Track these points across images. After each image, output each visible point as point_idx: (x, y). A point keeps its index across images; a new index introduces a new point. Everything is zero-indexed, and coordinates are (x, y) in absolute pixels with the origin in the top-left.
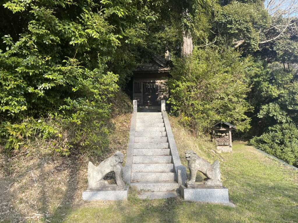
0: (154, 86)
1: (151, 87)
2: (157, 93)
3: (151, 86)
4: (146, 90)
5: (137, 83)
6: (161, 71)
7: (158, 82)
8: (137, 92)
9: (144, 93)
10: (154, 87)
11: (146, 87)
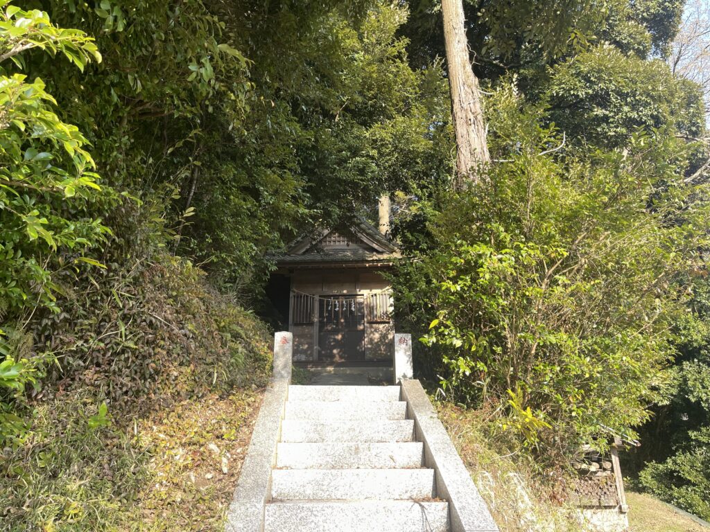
0: (350, 306)
1: (345, 309)
2: (362, 327)
3: (343, 305)
4: (329, 317)
5: (301, 297)
6: (373, 261)
7: (364, 295)
8: (302, 324)
9: (322, 325)
10: (353, 309)
11: (327, 307)
